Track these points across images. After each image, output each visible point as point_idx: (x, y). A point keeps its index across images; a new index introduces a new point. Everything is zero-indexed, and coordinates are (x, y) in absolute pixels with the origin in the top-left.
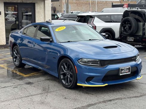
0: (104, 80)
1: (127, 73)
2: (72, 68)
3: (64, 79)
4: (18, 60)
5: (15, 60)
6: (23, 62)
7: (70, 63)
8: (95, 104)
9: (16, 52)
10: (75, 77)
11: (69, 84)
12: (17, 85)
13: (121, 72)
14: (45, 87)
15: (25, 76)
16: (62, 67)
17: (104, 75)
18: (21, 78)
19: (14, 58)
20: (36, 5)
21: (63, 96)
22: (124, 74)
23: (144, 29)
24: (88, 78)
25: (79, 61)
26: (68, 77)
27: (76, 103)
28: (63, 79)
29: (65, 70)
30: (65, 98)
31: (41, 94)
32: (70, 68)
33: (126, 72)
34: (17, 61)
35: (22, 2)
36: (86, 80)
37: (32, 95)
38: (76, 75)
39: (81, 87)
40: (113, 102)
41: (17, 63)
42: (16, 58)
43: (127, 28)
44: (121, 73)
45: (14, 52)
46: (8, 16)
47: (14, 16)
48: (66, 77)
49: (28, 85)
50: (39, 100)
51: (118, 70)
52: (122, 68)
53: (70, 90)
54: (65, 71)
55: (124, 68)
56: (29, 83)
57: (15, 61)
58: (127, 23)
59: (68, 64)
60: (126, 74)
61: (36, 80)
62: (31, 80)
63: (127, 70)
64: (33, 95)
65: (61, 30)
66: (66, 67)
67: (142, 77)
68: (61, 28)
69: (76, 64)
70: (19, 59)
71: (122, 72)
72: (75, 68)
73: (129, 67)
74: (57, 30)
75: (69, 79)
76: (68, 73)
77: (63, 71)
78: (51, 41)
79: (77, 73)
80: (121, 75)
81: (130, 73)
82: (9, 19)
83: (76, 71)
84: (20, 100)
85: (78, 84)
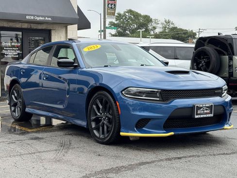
0: (166, 127)
1: (207, 116)
2: (111, 108)
3: (98, 129)
4: (19, 109)
5: (13, 108)
6: (27, 110)
7: (108, 97)
8: (153, 162)
9: (16, 95)
10: (117, 121)
11: (106, 136)
12: (15, 141)
13: (197, 111)
14: (64, 143)
15: (29, 130)
16: (94, 106)
17: (167, 116)
18: (23, 133)
19: (13, 106)
20: (53, 33)
21: (95, 152)
22: (202, 116)
23: (231, 66)
24: (139, 121)
25: (123, 92)
26: (103, 124)
27: (118, 161)
28: (95, 128)
29: (99, 112)
30: (99, 155)
31: (56, 150)
32: (107, 107)
33: (206, 114)
34: (16, 109)
35: (29, 27)
36: (136, 124)
37: (39, 152)
38: (119, 117)
39: (128, 137)
40: (183, 160)
41: (17, 114)
42: (15, 105)
43: (202, 66)
44: (197, 114)
45: (13, 96)
46: (5, 50)
47: (15, 50)
48: (101, 123)
49: (34, 141)
50: (52, 158)
51: (192, 108)
52: (198, 106)
53: (108, 146)
54: (99, 114)
55: (201, 106)
56: (36, 138)
57: (14, 111)
58: (202, 57)
59: (105, 100)
60: (205, 116)
61: (48, 135)
62: (40, 135)
63: (207, 110)
64: (42, 152)
65: (93, 49)
66: (101, 107)
67: (232, 126)
68: (93, 47)
69: (118, 97)
70: (20, 106)
71: (199, 112)
72: (116, 105)
73: (210, 105)
74: (86, 50)
75: (105, 127)
76: (104, 117)
77: (96, 114)
78: (76, 66)
79: (120, 112)
80: (197, 117)
81: (212, 115)
82: (7, 55)
83: (118, 110)
84: (18, 158)
85: (122, 134)
